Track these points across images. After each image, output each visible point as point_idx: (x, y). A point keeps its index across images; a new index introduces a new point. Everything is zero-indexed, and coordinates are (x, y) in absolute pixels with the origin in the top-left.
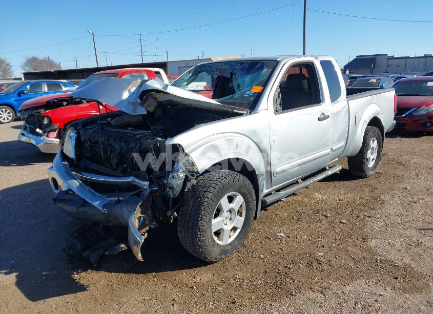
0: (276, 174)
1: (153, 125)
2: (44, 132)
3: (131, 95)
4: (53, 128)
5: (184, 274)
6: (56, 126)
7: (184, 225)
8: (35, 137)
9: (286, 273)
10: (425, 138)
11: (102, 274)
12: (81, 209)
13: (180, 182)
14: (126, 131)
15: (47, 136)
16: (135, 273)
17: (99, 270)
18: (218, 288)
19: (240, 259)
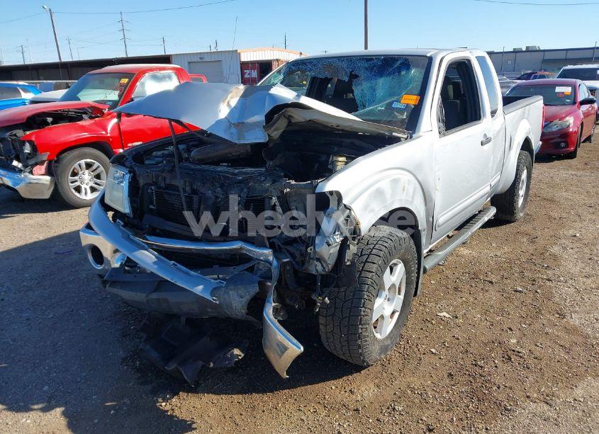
0: (439, 226)
1: (272, 160)
2: (25, 166)
3: (232, 112)
4: (39, 160)
5: (333, 387)
6: (45, 156)
7: (333, 315)
8: (11, 174)
9: (480, 375)
10: (556, 163)
11: (207, 398)
12: (154, 296)
13: (334, 250)
14: (219, 169)
15: (31, 172)
16: (258, 392)
17: (197, 393)
18: (396, 408)
19: (405, 358)
